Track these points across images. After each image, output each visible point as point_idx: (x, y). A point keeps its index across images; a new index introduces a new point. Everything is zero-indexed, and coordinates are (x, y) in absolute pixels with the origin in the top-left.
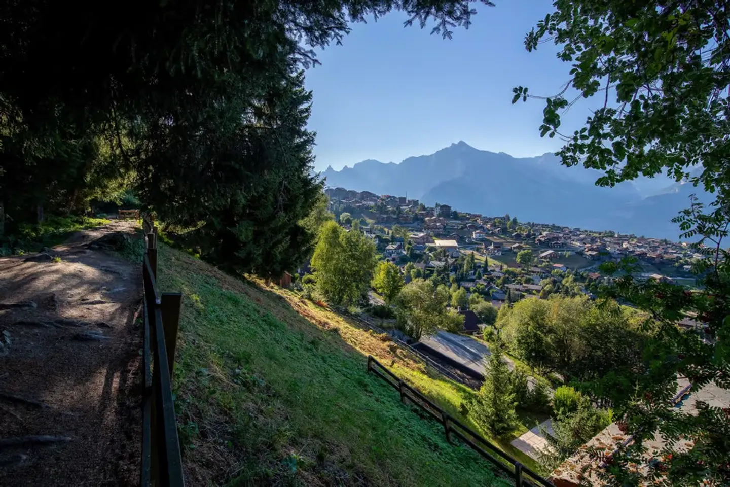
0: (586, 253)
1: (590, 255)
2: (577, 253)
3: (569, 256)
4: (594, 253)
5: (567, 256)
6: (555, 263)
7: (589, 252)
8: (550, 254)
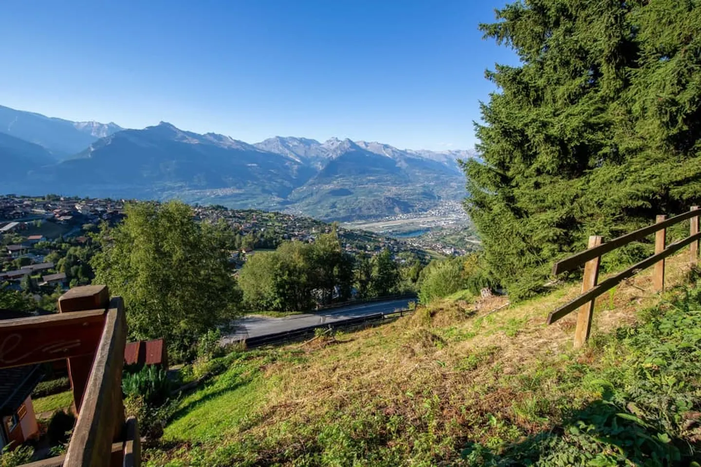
0: (59, 219)
1: (65, 220)
2: (48, 220)
3: (41, 225)
4: (69, 218)
5: (38, 226)
6: (29, 236)
7: (62, 218)
8: (16, 227)
